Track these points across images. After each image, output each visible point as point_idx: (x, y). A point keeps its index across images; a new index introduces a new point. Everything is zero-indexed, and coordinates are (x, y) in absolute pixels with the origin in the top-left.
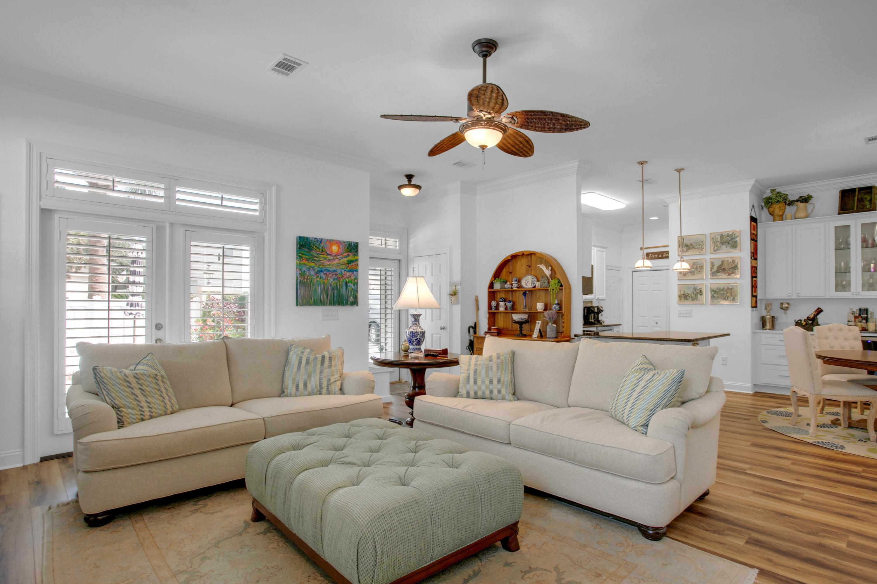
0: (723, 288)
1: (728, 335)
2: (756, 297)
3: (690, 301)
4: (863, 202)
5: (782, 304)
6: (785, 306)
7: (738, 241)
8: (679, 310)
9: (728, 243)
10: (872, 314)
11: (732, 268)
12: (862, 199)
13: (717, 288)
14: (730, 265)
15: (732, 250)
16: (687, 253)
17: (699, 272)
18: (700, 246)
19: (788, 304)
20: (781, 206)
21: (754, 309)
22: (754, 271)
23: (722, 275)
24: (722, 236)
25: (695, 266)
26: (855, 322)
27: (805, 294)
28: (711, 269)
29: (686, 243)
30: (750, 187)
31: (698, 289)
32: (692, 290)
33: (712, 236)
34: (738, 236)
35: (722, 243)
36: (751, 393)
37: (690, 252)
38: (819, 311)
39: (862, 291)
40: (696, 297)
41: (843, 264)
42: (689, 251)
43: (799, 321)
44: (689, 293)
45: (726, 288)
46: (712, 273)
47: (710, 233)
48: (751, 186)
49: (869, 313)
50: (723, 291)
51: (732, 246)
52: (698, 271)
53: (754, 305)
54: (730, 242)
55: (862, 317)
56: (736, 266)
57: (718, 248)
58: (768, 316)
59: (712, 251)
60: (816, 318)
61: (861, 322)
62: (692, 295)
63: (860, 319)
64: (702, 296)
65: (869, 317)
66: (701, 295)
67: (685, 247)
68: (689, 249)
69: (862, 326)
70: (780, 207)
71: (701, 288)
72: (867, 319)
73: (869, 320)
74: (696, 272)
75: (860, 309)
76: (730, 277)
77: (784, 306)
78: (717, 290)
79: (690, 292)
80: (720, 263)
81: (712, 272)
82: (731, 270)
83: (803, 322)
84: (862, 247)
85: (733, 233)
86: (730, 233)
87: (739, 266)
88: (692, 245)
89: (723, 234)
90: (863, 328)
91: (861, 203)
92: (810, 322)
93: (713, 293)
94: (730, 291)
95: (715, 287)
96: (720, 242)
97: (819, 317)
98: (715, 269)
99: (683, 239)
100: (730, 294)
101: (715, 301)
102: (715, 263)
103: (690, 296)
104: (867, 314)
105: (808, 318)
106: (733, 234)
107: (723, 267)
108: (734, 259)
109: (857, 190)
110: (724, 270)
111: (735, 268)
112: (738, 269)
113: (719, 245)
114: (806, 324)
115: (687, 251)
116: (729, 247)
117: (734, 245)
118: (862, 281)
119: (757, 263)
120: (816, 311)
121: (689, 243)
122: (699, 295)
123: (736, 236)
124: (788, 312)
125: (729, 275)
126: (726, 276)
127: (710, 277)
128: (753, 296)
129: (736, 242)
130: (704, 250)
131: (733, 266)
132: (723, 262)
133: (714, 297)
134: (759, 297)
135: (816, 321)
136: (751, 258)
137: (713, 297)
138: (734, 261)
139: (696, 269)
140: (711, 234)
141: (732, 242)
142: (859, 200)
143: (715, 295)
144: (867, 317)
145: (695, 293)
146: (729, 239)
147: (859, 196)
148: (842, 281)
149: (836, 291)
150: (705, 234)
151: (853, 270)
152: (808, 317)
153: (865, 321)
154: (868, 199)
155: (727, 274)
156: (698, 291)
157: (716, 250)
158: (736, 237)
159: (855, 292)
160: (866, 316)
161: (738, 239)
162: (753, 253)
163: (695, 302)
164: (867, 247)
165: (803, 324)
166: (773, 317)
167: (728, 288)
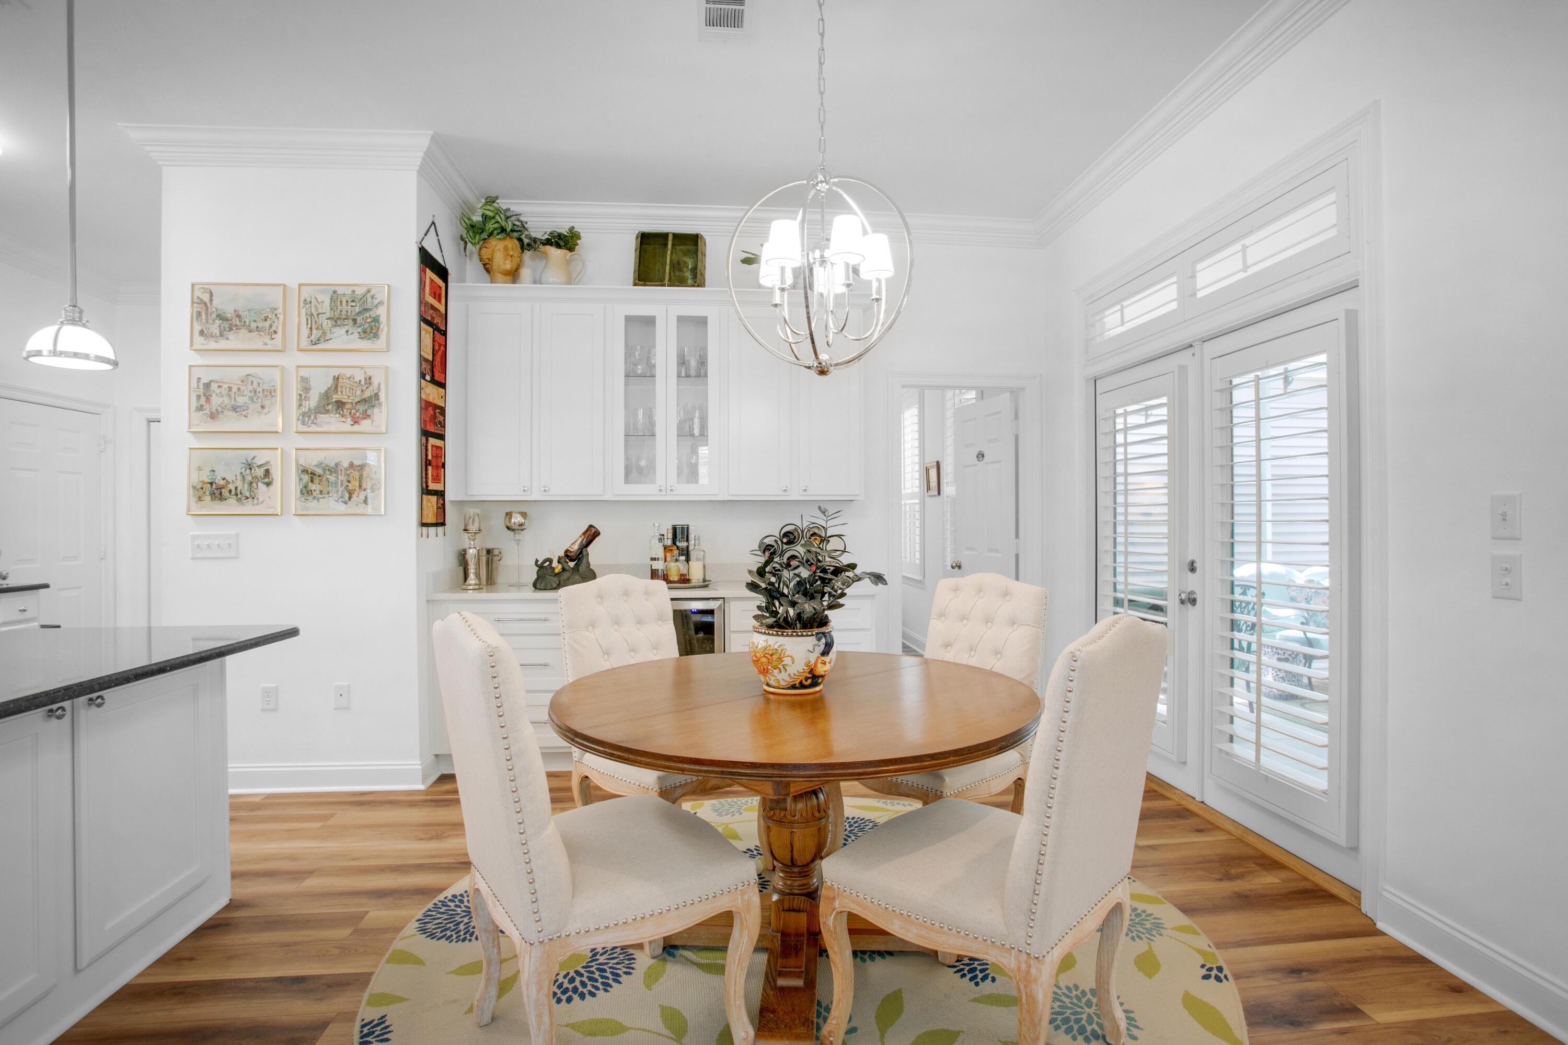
0: (337, 465)
1: (293, 632)
2: (441, 494)
3: (231, 506)
4: (680, 270)
5: (509, 515)
6: (517, 519)
7: (383, 319)
8: (194, 537)
9: (355, 321)
10: (697, 538)
11: (364, 401)
12: (679, 263)
13: (319, 465)
14: (359, 393)
15: (365, 344)
16: (223, 344)
17: (263, 407)
18: (267, 324)
19: (524, 515)
20: (510, 246)
21: (432, 530)
22: (434, 417)
23: (332, 422)
24: (335, 297)
25: (250, 388)
26: (665, 561)
27: (558, 491)
28: (301, 399)
29: (220, 307)
30: (417, 158)
31: (259, 466)
32: (238, 469)
33: (305, 295)
34: (381, 303)
35: (336, 321)
36: (421, 787)
37: (234, 341)
38: (592, 535)
39: (678, 483)
40: (250, 490)
41: (640, 413)
42: (231, 335)
43: (547, 563)
44: (230, 478)
45: (346, 464)
46: (304, 414)
47: (300, 285)
48: (422, 154)
49: (692, 537)
50: (336, 472)
51: (365, 332)
52: (258, 406)
53: (431, 519)
54: (359, 319)
55: (678, 547)
56: (376, 396)
57: (324, 334)
58: (471, 551)
59: (305, 343)
60: (584, 553)
61: (677, 560)
62: (239, 484)
63: (676, 552)
64: (271, 488)
65: (691, 548)
66: (268, 484)
67: (218, 322)
68: (231, 329)
69: (679, 570)
70: (506, 249)
71: (268, 463)
72: (686, 553)
73: (693, 555)
74: (252, 407)
75: (675, 529)
76: (356, 428)
77: (513, 521)
78: (319, 471)
79: (230, 473)
80: (330, 382)
81: (303, 409)
82: (361, 408)
83: (555, 564)
84: (679, 376)
85: (369, 291)
86: (360, 291)
87: (382, 396)
88: (239, 316)
89: (340, 291)
90: (682, 575)
91: (677, 273)
92: (572, 564)
93: (306, 478)
94: (356, 475)
95: (312, 460)
96: (328, 315)
97: (589, 549)
98: (313, 400)
99: (211, 295)
100: (357, 484)
101: (313, 504)
102: (313, 383)
103: (232, 487)
104: (687, 540)
105: (568, 555)
106: (369, 296)
107: (335, 397)
108: (370, 373)
109: (670, 237)
110: (340, 405)
111: (370, 402)
112: (380, 404)
113: (327, 324)
114: (563, 569)
115: (221, 335)
116: (356, 335)
117: (371, 330)
118: (678, 459)
119: (444, 397)
120: (584, 534)
121: (229, 312)
122: (260, 484)
123: (376, 302)
124: (526, 536)
125: (356, 422)
126: (347, 426)
127: (295, 424)
128: (426, 491)
129: (376, 320)
130: (279, 337)
131: (367, 394)
132: (336, 379)
133: (310, 492)
134: (449, 497)
135: (584, 560)
136: (423, 376)
137: (306, 492)
138: (369, 380)
139: (251, 399)
140: (303, 288)
141: (365, 319)
142: (672, 265)
143: (312, 487)
144: (688, 547)
145: (249, 478)
146: (357, 310)
147: (674, 256)
148: (638, 460)
149: (627, 482)
150: (284, 286)
151: (659, 430)
152: (567, 551)
153: (683, 558)
154: (690, 267)
155: (349, 421)
156: (260, 472)
157: (318, 341)
158: (376, 306)
159: (664, 485)
160: (685, 544)
161: (382, 312)
162: (432, 364)
163: (248, 508)
164: (688, 376)
165: (557, 571)
166: (489, 552)
167: (352, 465)
